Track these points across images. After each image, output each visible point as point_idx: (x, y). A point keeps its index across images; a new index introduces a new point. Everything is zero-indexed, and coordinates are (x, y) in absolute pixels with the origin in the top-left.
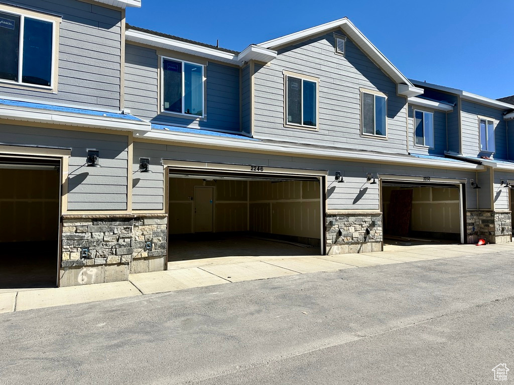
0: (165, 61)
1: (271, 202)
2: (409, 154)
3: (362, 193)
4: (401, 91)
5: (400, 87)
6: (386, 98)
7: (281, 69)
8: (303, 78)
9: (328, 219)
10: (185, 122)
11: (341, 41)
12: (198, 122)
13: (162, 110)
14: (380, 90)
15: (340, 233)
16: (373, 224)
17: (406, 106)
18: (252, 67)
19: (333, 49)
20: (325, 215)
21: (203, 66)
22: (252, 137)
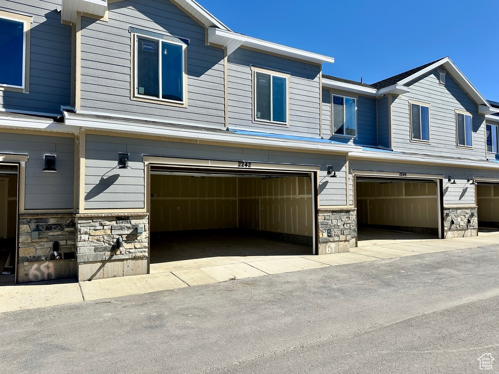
0: (335, 97)
1: (368, 198)
2: (487, 160)
3: (465, 191)
4: (481, 110)
5: (480, 107)
6: (472, 116)
7: (407, 99)
8: (421, 105)
9: (446, 212)
10: (346, 141)
11: (442, 74)
12: (352, 141)
13: (333, 134)
14: (468, 110)
15: (452, 222)
16: (472, 215)
17: (484, 122)
18: (390, 98)
19: (437, 81)
20: (442, 209)
21: (355, 99)
22: (392, 151)
